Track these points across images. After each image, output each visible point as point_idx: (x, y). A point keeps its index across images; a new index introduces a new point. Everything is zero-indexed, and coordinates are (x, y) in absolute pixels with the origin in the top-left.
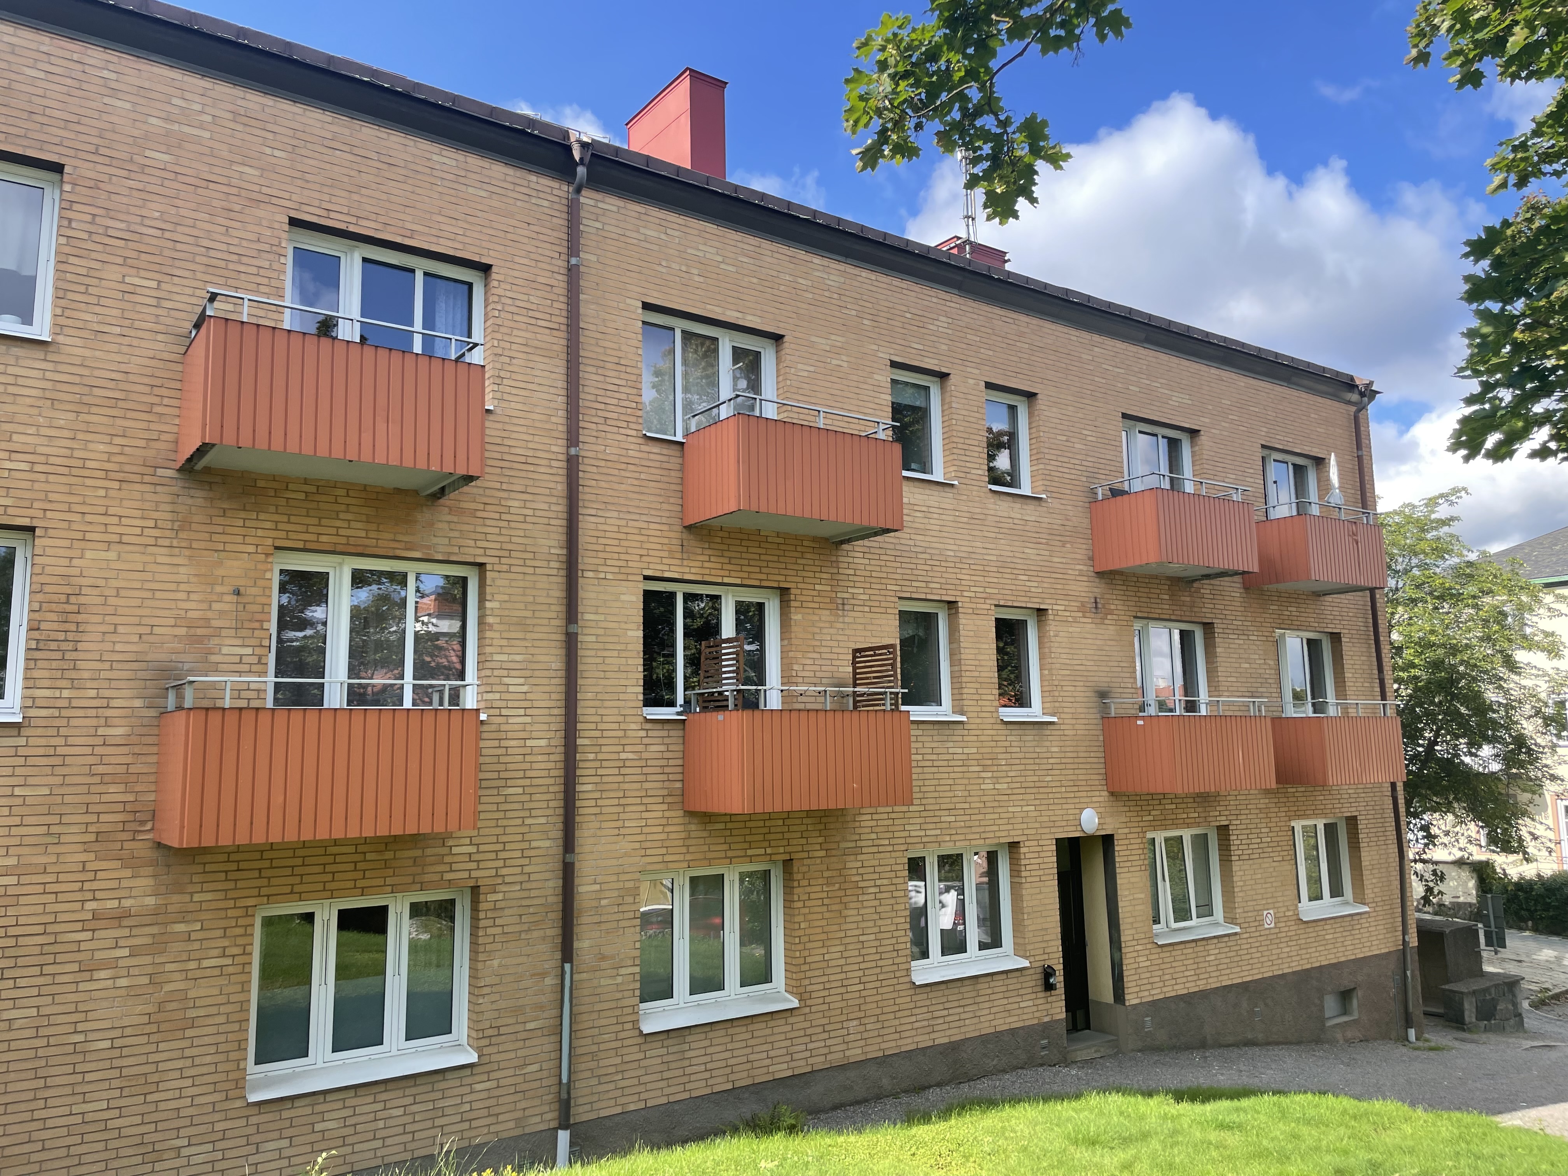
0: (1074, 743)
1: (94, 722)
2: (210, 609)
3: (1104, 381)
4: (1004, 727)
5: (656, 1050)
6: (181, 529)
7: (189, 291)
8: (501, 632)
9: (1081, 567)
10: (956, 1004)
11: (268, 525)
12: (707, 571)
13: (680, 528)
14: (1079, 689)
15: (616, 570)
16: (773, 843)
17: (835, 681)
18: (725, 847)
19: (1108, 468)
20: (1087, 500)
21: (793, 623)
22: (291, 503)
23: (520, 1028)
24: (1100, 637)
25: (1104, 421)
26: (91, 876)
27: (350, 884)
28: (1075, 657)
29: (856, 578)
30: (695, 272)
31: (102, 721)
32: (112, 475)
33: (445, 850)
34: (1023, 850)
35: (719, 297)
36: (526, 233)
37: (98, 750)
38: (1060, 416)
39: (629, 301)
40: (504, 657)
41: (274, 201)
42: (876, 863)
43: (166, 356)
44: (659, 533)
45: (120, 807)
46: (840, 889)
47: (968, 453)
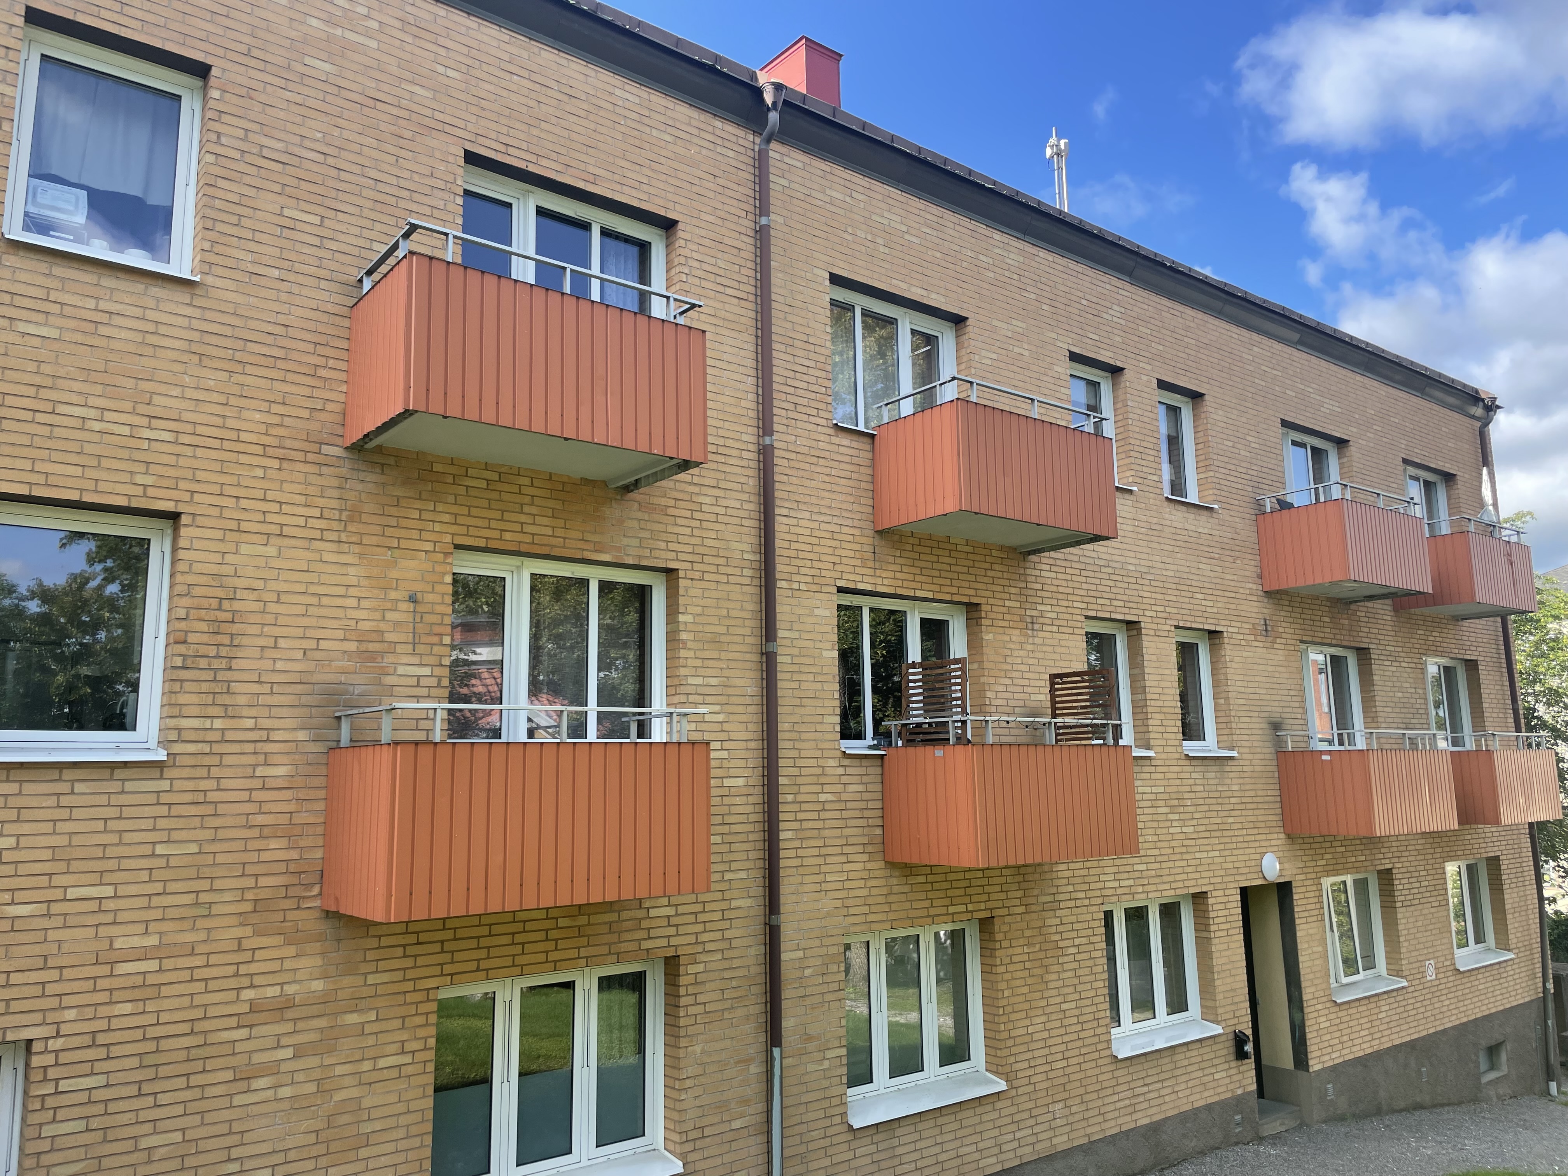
0: (1253, 781)
1: (251, 760)
2: (384, 619)
3: (1263, 383)
4: (1187, 762)
5: (865, 1148)
6: (351, 520)
7: (357, 231)
8: (695, 650)
9: (1251, 585)
10: (1155, 1079)
11: (446, 518)
12: (899, 583)
13: (871, 533)
14: (1254, 720)
15: (809, 579)
16: (974, 898)
17: (1028, 710)
18: (927, 904)
19: (1270, 477)
20: (1253, 512)
21: (984, 644)
22: (472, 492)
23: (725, 1127)
24: (1270, 662)
25: (1265, 426)
26: (248, 956)
27: (542, 957)
28: (1250, 684)
29: (1044, 594)
30: (880, 241)
31: (261, 758)
32: (270, 451)
33: (641, 913)
34: (1211, 901)
35: (904, 271)
36: (711, 186)
37: (257, 796)
38: (1225, 420)
39: (816, 271)
40: (699, 681)
41: (448, 128)
42: (1074, 919)
43: (330, 308)
44: (850, 538)
45: (282, 867)
46: (1041, 950)
47: (1144, 456)
